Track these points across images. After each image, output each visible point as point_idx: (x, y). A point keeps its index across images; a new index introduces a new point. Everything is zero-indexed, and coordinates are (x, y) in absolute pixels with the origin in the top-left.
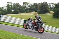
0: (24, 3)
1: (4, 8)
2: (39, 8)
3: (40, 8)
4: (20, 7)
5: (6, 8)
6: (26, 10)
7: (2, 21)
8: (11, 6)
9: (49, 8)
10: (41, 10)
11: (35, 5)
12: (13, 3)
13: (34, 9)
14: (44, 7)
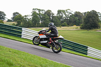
0: (59, 12)
1: (27, 17)
2: (83, 20)
3: (85, 19)
4: (53, 17)
5: (31, 17)
6: (62, 22)
7: (23, 38)
8: (39, 14)
9: (99, 21)
10: (86, 23)
11: (77, 14)
12: (42, 10)
13: (75, 21)
14: (91, 19)
